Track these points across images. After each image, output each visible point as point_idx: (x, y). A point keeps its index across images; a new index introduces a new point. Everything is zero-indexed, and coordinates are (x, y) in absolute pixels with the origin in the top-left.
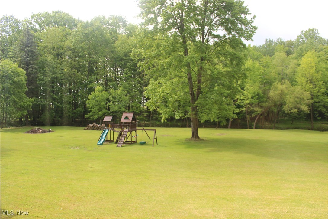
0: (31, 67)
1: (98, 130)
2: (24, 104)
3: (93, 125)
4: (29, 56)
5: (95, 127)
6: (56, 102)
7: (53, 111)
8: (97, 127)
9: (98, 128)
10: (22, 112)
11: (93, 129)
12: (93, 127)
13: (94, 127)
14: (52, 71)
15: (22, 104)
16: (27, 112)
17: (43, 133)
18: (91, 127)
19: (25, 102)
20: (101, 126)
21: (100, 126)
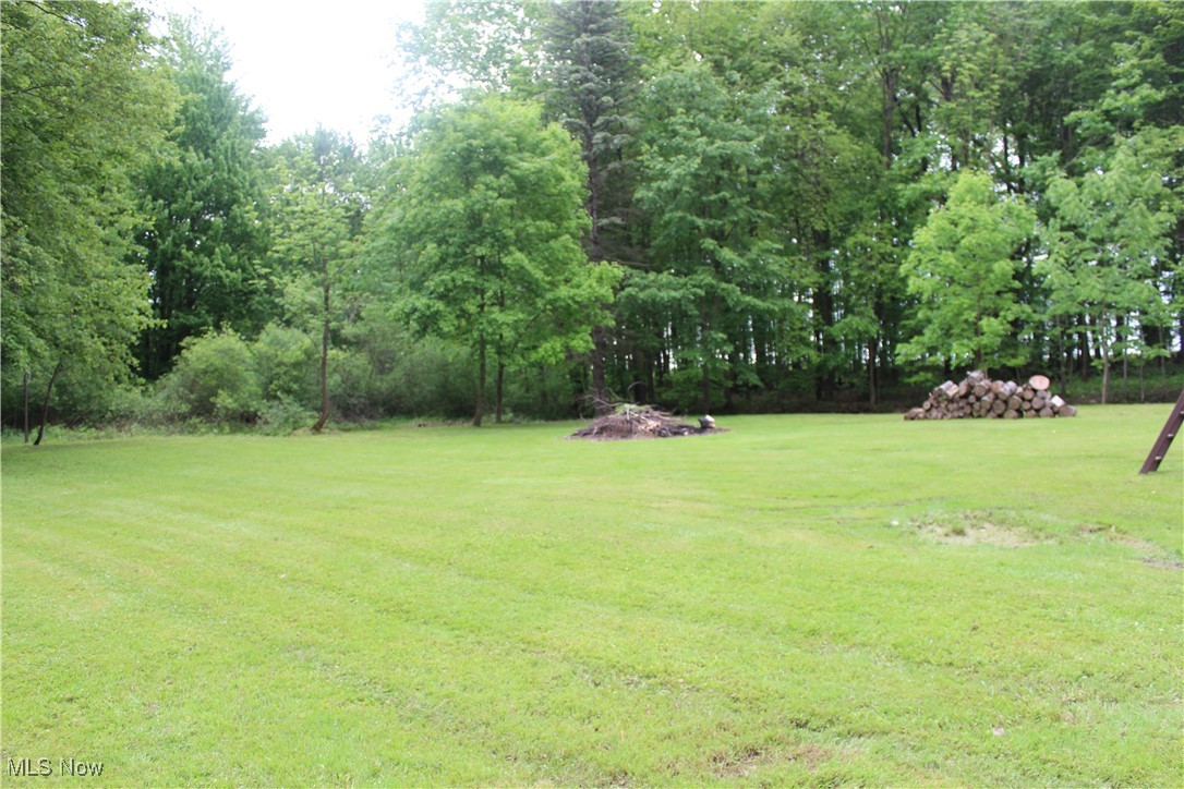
0: (606, 126)
1: (1000, 416)
2: (573, 292)
3: (971, 387)
4: (591, 75)
5: (978, 399)
6: (733, 285)
7: (721, 335)
8: (996, 397)
9: (1006, 402)
10: (564, 339)
11: (968, 410)
12: (965, 396)
13: (972, 399)
14: (707, 124)
15: (563, 291)
16: (590, 339)
17: (665, 436)
18: (951, 400)
19: (578, 286)
20: (1020, 390)
21: (1013, 393)
